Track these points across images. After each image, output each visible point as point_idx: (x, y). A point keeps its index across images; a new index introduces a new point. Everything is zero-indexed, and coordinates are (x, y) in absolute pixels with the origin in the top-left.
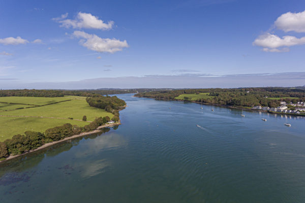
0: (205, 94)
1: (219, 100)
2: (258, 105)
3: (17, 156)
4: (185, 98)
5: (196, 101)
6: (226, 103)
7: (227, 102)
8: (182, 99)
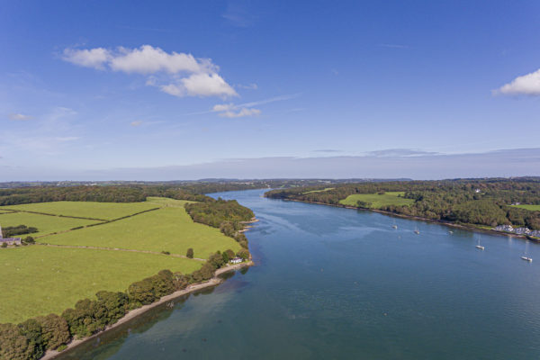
0: (396, 194)
1: (426, 210)
2: (505, 224)
3: (84, 339)
4: (359, 202)
5: (381, 209)
6: (439, 217)
7: (441, 214)
8: (353, 204)
